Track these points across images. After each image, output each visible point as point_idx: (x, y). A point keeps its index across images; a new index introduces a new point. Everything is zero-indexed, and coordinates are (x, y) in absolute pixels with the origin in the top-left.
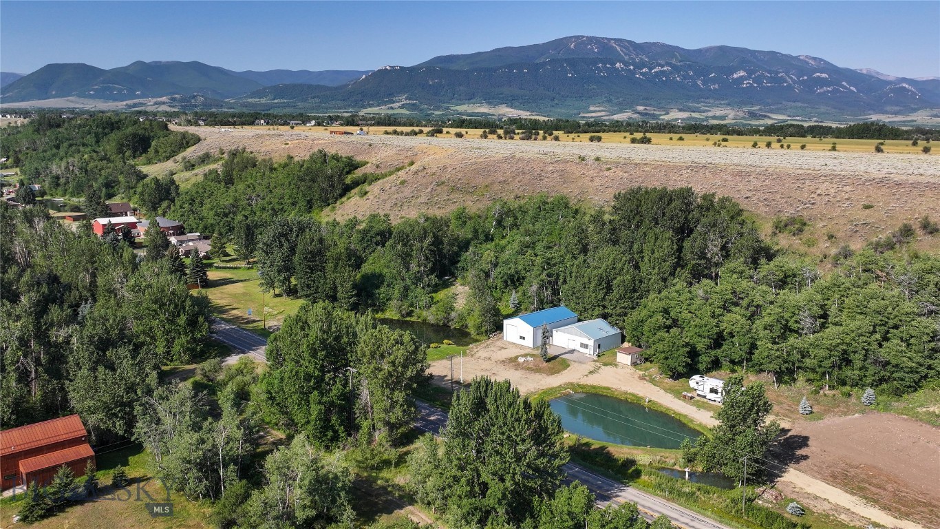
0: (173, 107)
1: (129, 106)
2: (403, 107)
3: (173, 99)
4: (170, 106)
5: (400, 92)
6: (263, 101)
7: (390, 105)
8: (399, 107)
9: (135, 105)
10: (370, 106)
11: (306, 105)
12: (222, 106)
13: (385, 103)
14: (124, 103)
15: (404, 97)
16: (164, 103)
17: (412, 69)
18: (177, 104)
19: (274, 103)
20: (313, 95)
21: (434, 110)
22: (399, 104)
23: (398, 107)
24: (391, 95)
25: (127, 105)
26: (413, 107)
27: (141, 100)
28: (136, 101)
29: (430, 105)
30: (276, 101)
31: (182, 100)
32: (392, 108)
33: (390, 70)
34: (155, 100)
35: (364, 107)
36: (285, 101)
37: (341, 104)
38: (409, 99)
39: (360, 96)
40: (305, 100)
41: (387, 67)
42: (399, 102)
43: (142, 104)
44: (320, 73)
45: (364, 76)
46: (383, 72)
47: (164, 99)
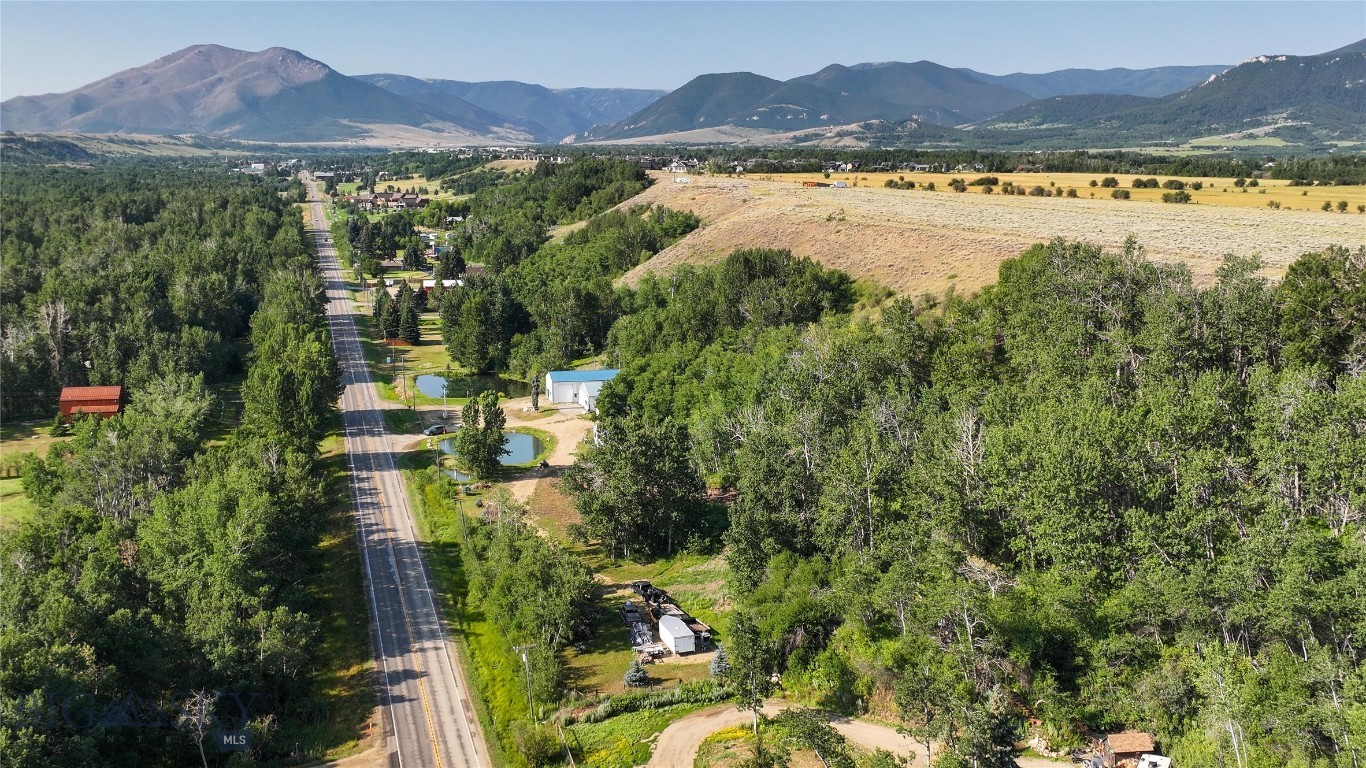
0: (862, 139)
1: (798, 139)
2: (1276, 134)
3: (868, 127)
4: (857, 138)
5: (1277, 106)
6: (1022, 126)
7: (1250, 131)
8: (1267, 134)
9: (806, 138)
10: (1210, 132)
11: (1092, 132)
12: (942, 136)
13: (1242, 127)
14: (791, 134)
15: (1285, 115)
16: (850, 134)
17: (1311, 61)
18: (869, 136)
19: (1039, 130)
20: (1109, 115)
21: (1341, 138)
22: (1268, 129)
23: (1264, 138)
24: (1262, 110)
25: (795, 137)
26: (1296, 133)
27: (817, 130)
28: (811, 130)
29: (1334, 131)
30: (1044, 126)
31: (883, 128)
32: (1251, 136)
33: (1267, 64)
34: (838, 129)
35: (1197, 135)
36: (1061, 126)
37: (1155, 128)
38: (1295, 118)
39: (1197, 113)
40: (1094, 124)
41: (1263, 59)
42: (1269, 124)
43: (817, 136)
44: (1150, 72)
45: (1213, 77)
46: (1251, 69)
47: (853, 127)
